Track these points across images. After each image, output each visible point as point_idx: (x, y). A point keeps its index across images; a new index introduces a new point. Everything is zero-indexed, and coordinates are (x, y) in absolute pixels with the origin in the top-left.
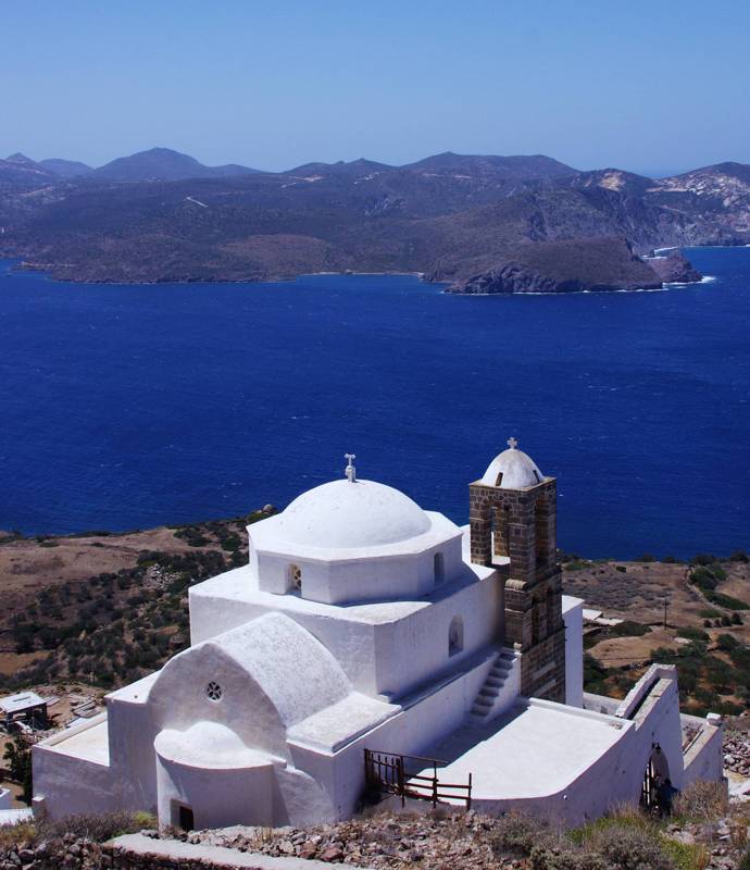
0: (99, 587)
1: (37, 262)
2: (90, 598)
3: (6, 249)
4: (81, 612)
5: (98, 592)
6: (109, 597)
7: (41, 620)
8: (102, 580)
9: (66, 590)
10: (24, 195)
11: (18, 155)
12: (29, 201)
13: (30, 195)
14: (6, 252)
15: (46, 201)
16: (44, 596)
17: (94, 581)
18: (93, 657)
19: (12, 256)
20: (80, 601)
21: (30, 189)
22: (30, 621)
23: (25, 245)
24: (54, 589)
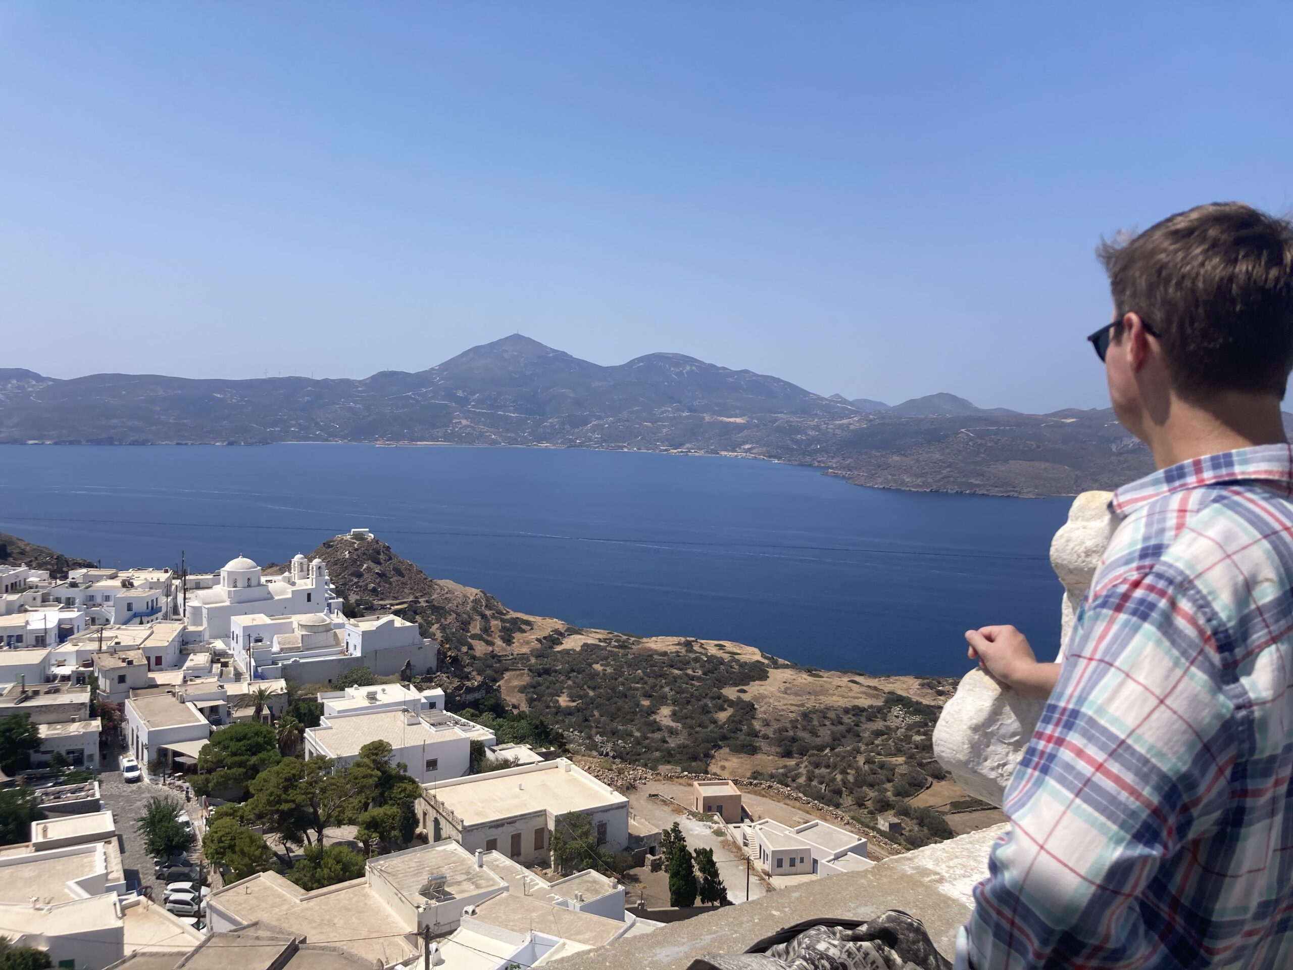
0: (850, 716)
1: (840, 470)
2: (842, 724)
3: (819, 459)
4: (832, 733)
5: (847, 719)
6: (857, 725)
7: (801, 734)
8: (853, 710)
9: (823, 714)
10: (838, 422)
11: (837, 395)
12: (841, 427)
13: (840, 422)
14: (819, 462)
15: (852, 427)
16: (805, 716)
17: (846, 711)
18: (828, 771)
19: (822, 465)
20: (833, 724)
21: (842, 418)
22: (791, 733)
23: (833, 457)
24: (814, 711)
